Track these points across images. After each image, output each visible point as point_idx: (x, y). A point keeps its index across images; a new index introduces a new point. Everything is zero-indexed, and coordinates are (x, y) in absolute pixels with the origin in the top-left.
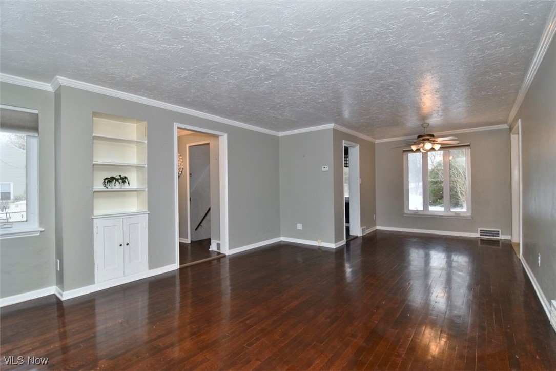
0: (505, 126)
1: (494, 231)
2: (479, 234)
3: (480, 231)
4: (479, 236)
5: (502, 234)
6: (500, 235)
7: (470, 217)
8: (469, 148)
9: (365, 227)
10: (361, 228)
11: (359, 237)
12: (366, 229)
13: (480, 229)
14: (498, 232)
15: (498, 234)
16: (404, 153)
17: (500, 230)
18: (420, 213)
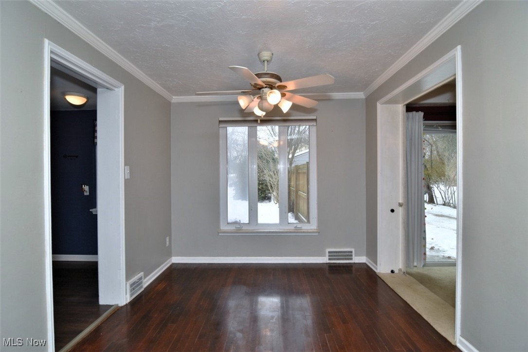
1: (346, 252)
2: (328, 258)
3: (329, 252)
4: (328, 261)
6: (353, 257)
7: (316, 232)
8: (315, 124)
9: (142, 274)
10: (126, 284)
11: (122, 307)
12: (143, 278)
13: (328, 250)
14: (351, 252)
15: (351, 256)
16: (221, 126)
17: (353, 250)
18: (243, 228)
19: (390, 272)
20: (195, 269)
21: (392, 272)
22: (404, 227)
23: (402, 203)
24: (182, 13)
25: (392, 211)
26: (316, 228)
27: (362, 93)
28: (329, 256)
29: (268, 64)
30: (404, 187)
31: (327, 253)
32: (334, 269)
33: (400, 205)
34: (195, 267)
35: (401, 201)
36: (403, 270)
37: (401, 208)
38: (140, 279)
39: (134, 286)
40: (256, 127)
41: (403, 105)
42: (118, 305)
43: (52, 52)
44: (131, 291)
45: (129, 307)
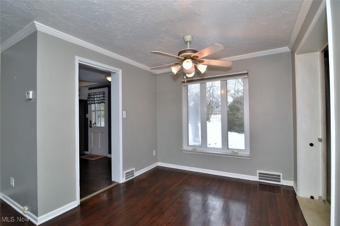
0: (286, 49)
1: (274, 175)
2: (258, 177)
3: (259, 173)
4: (258, 180)
5: (283, 179)
6: (281, 180)
7: (249, 157)
8: (247, 77)
9: (134, 169)
10: (123, 173)
11: (120, 184)
12: (134, 171)
13: (258, 172)
14: (280, 176)
15: (280, 179)
16: (183, 85)
17: (281, 174)
18: (198, 149)
19: (310, 198)
20: (167, 171)
21: (312, 198)
22: (324, 160)
23: (321, 139)
24: (127, 29)
25: (311, 145)
26: (249, 154)
27: (287, 47)
28: (259, 176)
29: (190, 44)
30: (323, 125)
31: (258, 174)
32: (263, 186)
33: (320, 140)
34: (168, 169)
35: (320, 137)
36: (323, 198)
37: (321, 143)
38: (133, 171)
39: (128, 174)
40: (206, 83)
41: (320, 52)
42: (118, 182)
43: (79, 61)
44: (126, 176)
45: (125, 185)
